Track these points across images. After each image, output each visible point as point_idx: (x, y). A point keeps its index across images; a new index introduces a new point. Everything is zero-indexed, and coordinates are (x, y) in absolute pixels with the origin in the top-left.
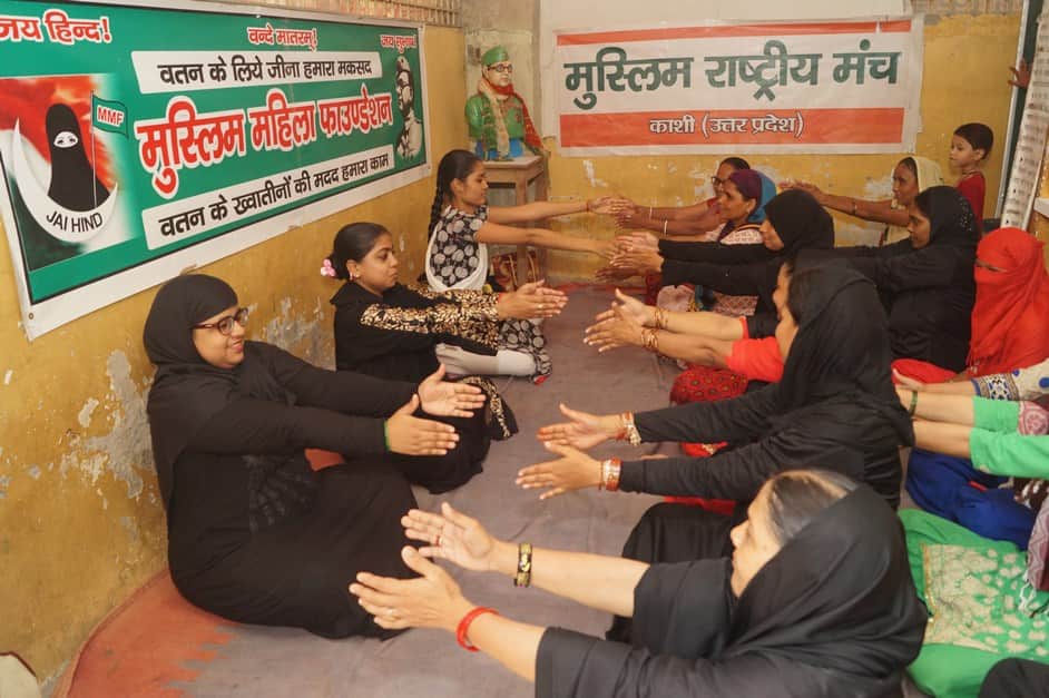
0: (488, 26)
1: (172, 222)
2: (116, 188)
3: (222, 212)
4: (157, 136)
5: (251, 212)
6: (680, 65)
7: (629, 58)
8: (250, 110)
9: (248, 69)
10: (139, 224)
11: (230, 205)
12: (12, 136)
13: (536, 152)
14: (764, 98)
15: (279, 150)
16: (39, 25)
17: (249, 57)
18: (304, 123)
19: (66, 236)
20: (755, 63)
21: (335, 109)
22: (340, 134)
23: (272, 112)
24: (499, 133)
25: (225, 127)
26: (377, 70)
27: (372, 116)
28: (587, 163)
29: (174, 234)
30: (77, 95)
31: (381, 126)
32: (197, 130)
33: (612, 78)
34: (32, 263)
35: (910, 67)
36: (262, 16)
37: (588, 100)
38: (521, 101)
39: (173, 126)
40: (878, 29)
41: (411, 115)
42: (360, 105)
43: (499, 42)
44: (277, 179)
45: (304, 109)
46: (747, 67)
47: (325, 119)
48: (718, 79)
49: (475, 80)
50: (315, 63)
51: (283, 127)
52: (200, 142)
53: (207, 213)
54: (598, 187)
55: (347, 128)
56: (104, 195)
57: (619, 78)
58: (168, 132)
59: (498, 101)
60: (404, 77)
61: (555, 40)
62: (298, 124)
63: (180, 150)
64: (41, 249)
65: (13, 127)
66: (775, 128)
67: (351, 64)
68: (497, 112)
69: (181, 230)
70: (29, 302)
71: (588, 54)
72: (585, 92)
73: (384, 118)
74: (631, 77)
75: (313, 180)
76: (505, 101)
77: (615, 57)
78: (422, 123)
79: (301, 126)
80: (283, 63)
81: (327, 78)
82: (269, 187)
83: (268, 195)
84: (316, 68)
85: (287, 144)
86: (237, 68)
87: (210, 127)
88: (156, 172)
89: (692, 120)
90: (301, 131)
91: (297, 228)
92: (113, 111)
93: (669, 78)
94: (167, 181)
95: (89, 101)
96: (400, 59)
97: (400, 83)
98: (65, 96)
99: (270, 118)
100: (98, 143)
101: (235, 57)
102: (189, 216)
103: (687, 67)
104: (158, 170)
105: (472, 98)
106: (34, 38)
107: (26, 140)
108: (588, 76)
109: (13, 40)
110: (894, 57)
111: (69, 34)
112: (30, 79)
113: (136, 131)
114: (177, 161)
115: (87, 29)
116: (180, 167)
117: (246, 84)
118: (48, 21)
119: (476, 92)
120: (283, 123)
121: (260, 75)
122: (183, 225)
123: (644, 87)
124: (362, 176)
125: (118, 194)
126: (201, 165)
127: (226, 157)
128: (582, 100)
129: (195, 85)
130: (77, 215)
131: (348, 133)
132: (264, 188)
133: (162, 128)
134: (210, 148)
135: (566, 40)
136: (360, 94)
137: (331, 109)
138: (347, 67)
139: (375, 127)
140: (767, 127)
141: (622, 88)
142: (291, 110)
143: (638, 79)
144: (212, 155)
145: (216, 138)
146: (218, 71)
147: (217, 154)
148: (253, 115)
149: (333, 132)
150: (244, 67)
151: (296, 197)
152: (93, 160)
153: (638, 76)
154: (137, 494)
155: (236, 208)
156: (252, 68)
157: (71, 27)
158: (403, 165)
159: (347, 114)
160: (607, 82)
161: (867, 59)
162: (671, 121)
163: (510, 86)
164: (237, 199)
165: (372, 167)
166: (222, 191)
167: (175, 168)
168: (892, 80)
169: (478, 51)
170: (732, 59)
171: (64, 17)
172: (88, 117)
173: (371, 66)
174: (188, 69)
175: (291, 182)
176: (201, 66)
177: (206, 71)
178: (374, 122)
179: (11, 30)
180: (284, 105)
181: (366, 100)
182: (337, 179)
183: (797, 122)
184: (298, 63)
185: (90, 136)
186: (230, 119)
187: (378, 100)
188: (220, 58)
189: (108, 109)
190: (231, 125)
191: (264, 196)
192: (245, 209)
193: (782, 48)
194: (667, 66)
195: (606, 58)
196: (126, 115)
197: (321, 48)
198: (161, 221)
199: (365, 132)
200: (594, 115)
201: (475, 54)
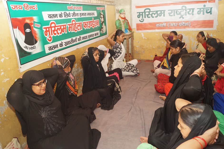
0: (120, 5)
1: (51, 48)
2: (39, 41)
3: (62, 45)
4: (48, 29)
5: (68, 45)
6: (163, 12)
7: (151, 11)
8: (68, 24)
9: (67, 15)
10: (44, 48)
11: (64, 44)
12: (16, 30)
13: (131, 32)
14: (182, 18)
15: (74, 32)
16: (22, 6)
17: (68, 12)
18: (80, 26)
19: (28, 51)
20: (179, 11)
21: (87, 23)
22: (88, 28)
23: (73, 24)
24: (123, 28)
25: (62, 27)
26: (96, 15)
27: (95, 24)
28: (142, 34)
29: (51, 50)
30: (30, 21)
31: (97, 27)
32: (56, 28)
34: (21, 56)
35: (215, 10)
36: (70, 4)
37: (142, 20)
38: (127, 21)
39: (51, 27)
40: (207, 2)
41: (104, 24)
42: (92, 22)
43: (123, 8)
44: (74, 38)
45: (80, 23)
46: (178, 12)
47: (84, 25)
48: (171, 14)
49: (117, 16)
50: (82, 13)
51: (75, 27)
52: (57, 31)
53: (59, 46)
54: (145, 39)
55: (89, 27)
57: (149, 15)
59: (122, 21)
60: (102, 16)
61: (135, 7)
62: (78, 27)
63: (53, 32)
64: (23, 54)
65: (17, 28)
66: (184, 25)
67: (90, 14)
68: (122, 23)
69: (53, 49)
70: (20, 65)
71: (142, 10)
72: (142, 18)
73: (98, 25)
74: (152, 15)
75: (82, 38)
76: (124, 21)
77: (148, 10)
78: (106, 26)
79: (79, 27)
80: (75, 14)
81: (85, 17)
82: (72, 40)
83: (72, 42)
84: (82, 14)
85: (76, 31)
86: (65, 15)
87: (59, 27)
88: (47, 37)
89: (165, 24)
90: (79, 28)
91: (78, 49)
93: (160, 15)
94: (50, 39)
95: (33, 22)
96: (101, 12)
97: (101, 17)
98: (28, 21)
99: (72, 25)
100: (35, 31)
101: (64, 13)
102: (55, 46)
103: (164, 12)
104: (48, 37)
105: (117, 20)
106: (21, 9)
107: (19, 31)
108: (142, 15)
109: (17, 10)
110: (211, 8)
111: (29, 8)
112: (20, 18)
113: (43, 28)
114: (52, 35)
115: (32, 7)
116: (53, 36)
117: (67, 18)
118: (24, 6)
119: (117, 19)
120: (75, 26)
121: (70, 16)
122: (53, 48)
123: (155, 17)
124: (93, 37)
126: (57, 35)
127: (62, 34)
128: (141, 20)
129: (56, 19)
130: (30, 46)
131: (90, 28)
133: (49, 28)
134: (59, 32)
135: (137, 7)
136: (92, 20)
137: (86, 23)
138: (89, 14)
139: (95, 27)
140: (182, 25)
141: (149, 17)
142: (77, 24)
143: (153, 15)
144: (60, 33)
145: (60, 30)
146: (61, 16)
147: (61, 33)
148: (68, 25)
149: (86, 28)
150: (66, 15)
151: (78, 42)
152: (34, 35)
155: (65, 45)
156: (68, 15)
157: (29, 7)
158: (102, 35)
159: (89, 24)
160: (146, 16)
161: (205, 9)
162: (160, 24)
163: (125, 17)
164: (65, 43)
165: (95, 36)
166: (62, 41)
167: (52, 36)
168: (211, 14)
169: (118, 10)
170: (174, 10)
171: (27, 5)
172: (33, 26)
174: (54, 15)
175: (77, 39)
176: (57, 14)
177: (58, 15)
178: (95, 26)
179: (16, 8)
180: (75, 22)
181: (93, 21)
182: (87, 38)
183: (189, 24)
184: (78, 14)
185: (33, 30)
186: (63, 26)
187: (96, 21)
188: (61, 13)
189: (37, 24)
190: (64, 27)
191: (71, 42)
192: (67, 45)
193: (185, 7)
194: (160, 12)
195: (146, 11)
196: (41, 25)
197: (83, 10)
198: (48, 47)
199: (93, 28)
200: (144, 23)
201: (117, 11)
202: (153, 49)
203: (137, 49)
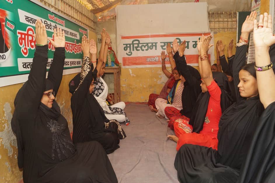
1: (26, 64)
6: (154, 44)
7: (140, 43)
9: (48, 26)
10: (16, 62)
17: (49, 22)
22: (70, 52)
24: (109, 60)
27: (77, 49)
28: (130, 70)
30: (2, 16)
31: (79, 53)
33: (136, 48)
36: (52, 12)
37: (130, 53)
39: (28, 35)
42: (74, 46)
47: (66, 47)
50: (64, 30)
54: (133, 76)
55: (71, 51)
56: (7, 50)
57: (138, 48)
58: (26, 36)
59: (108, 51)
61: (121, 38)
63: (29, 43)
67: (72, 34)
68: (108, 54)
69: (28, 68)
71: (130, 41)
72: (129, 51)
73: (80, 51)
74: (141, 47)
76: (110, 51)
77: (137, 42)
80: (57, 27)
81: (67, 35)
88: (22, 47)
89: (158, 58)
92: (11, 24)
93: (151, 47)
94: (25, 51)
95: (5, 19)
100: (6, 33)
101: (45, 21)
103: (156, 45)
104: (23, 47)
108: (130, 47)
113: (17, 33)
114: (28, 46)
117: (48, 30)
121: (51, 29)
122: (29, 66)
123: (145, 50)
124: (74, 66)
125: (11, 51)
128: (128, 53)
132: (51, 62)
133: (25, 34)
135: (123, 38)
136: (74, 43)
137: (68, 44)
141: (139, 50)
143: (143, 48)
149: (68, 51)
150: (47, 25)
152: (4, 37)
153: (143, 47)
154: (11, 155)
159: (71, 47)
160: (135, 49)
162: (152, 59)
163: (111, 47)
165: (77, 64)
167: (28, 48)
172: (4, 23)
173: (77, 36)
174: (33, 20)
178: (78, 52)
181: (75, 45)
182: (69, 65)
185: (4, 30)
187: (78, 45)
189: (10, 23)
193: (180, 40)
194: (151, 44)
195: (135, 42)
196: (15, 27)
197: (66, 27)
198: (23, 63)
199: (76, 54)
200: (131, 57)
201: (100, 40)
202: (144, 88)
203: (123, 89)
